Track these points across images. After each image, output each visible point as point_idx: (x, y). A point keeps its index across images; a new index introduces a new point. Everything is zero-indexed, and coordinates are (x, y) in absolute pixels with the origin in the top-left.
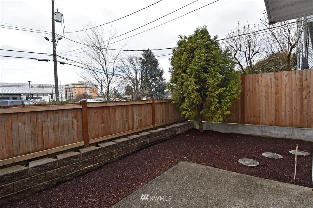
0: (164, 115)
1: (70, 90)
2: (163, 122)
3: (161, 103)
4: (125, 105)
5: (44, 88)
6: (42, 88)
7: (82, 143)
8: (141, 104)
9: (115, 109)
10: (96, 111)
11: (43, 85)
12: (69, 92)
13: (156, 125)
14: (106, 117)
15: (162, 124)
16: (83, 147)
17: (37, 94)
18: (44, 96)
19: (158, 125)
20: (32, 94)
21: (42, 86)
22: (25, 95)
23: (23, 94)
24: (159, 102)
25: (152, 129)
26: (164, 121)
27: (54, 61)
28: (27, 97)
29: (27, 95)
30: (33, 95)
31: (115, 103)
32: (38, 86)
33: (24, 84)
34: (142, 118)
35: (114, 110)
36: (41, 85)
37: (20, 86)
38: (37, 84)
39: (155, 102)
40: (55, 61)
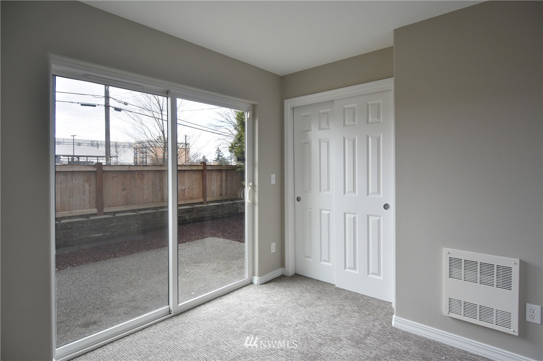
0: (224, 186)
1: (143, 151)
2: (221, 195)
3: (218, 170)
4: (158, 171)
5: (100, 147)
6: (96, 147)
7: (95, 211)
8: (185, 170)
9: (142, 174)
10: (114, 175)
11: (97, 141)
12: (141, 155)
13: (208, 199)
14: (129, 183)
15: (220, 199)
16: (95, 215)
17: (87, 157)
18: (98, 159)
19: (212, 199)
20: (78, 157)
21: (96, 143)
22: (67, 158)
23: (64, 156)
24: (214, 169)
25: (202, 203)
26: (224, 194)
27: (105, 106)
28: (70, 160)
29: (70, 158)
30: (80, 158)
31: (143, 167)
32: (90, 143)
33: (67, 139)
34: (184, 188)
35: (140, 176)
36: (94, 141)
37: (60, 142)
38: (88, 141)
39: (207, 169)
40: (107, 106)
